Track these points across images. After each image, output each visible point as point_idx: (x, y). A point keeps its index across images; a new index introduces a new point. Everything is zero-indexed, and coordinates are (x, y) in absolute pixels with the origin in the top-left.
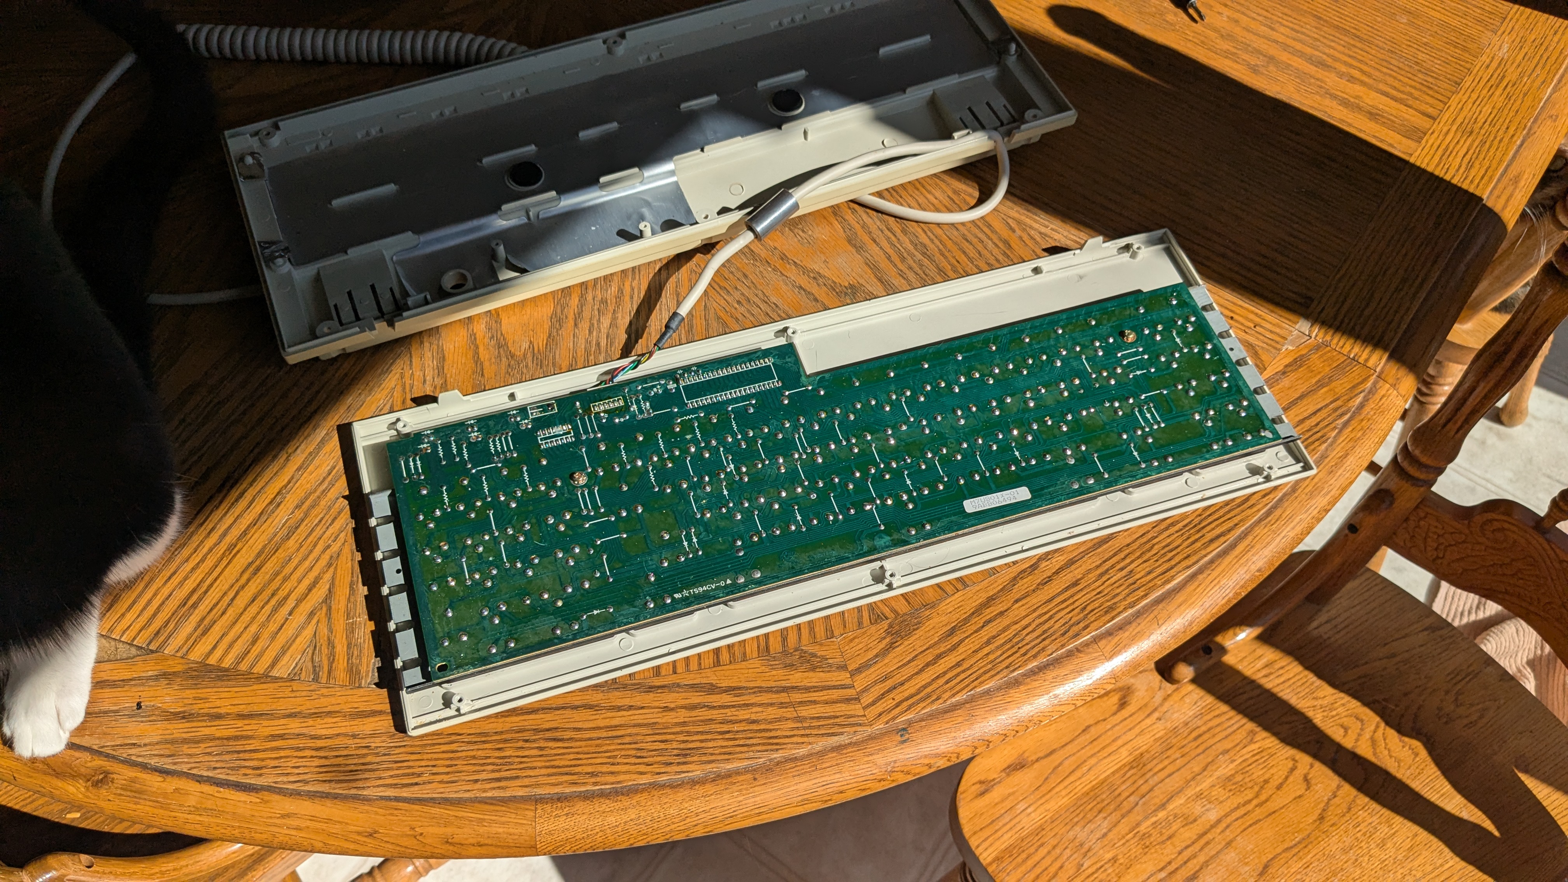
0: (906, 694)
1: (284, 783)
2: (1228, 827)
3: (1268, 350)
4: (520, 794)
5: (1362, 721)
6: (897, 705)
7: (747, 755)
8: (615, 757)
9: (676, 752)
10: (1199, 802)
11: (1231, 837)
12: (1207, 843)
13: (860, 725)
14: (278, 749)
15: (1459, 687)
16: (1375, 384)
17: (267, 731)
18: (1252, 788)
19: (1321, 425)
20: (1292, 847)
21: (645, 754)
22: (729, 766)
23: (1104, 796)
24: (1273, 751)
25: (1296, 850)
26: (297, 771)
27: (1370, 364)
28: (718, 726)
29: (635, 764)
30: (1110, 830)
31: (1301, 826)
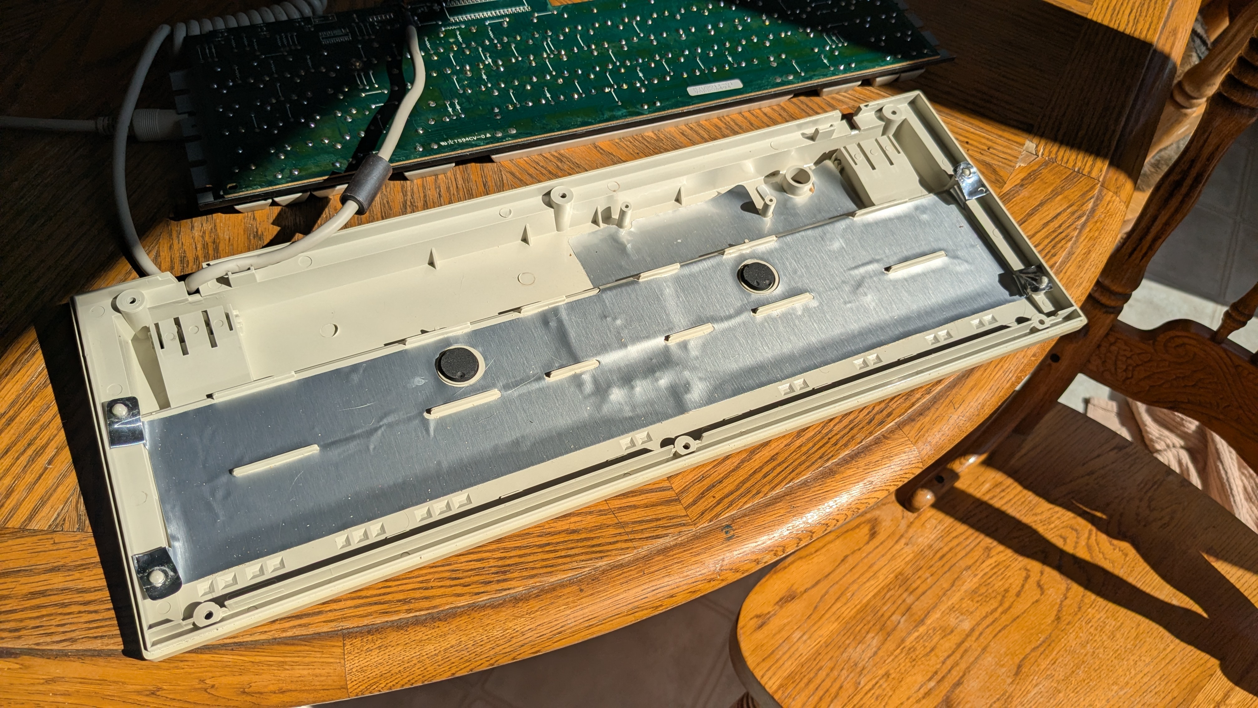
0: (726, 491)
1: (48, 644)
2: (981, 634)
3: (1004, 168)
4: (325, 629)
5: (1076, 530)
6: (718, 503)
7: (570, 566)
8: (427, 581)
9: (494, 570)
10: (953, 615)
11: (986, 643)
12: (966, 651)
13: (684, 525)
14: (39, 607)
15: (1149, 494)
16: (1100, 192)
17: (26, 589)
18: (995, 597)
19: (1063, 227)
20: (1038, 647)
21: (460, 575)
22: (553, 579)
23: (869, 618)
24: (1008, 563)
25: (1041, 649)
26: (62, 629)
27: (1094, 174)
28: (536, 539)
29: (451, 586)
30: (879, 649)
31: (1043, 627)
